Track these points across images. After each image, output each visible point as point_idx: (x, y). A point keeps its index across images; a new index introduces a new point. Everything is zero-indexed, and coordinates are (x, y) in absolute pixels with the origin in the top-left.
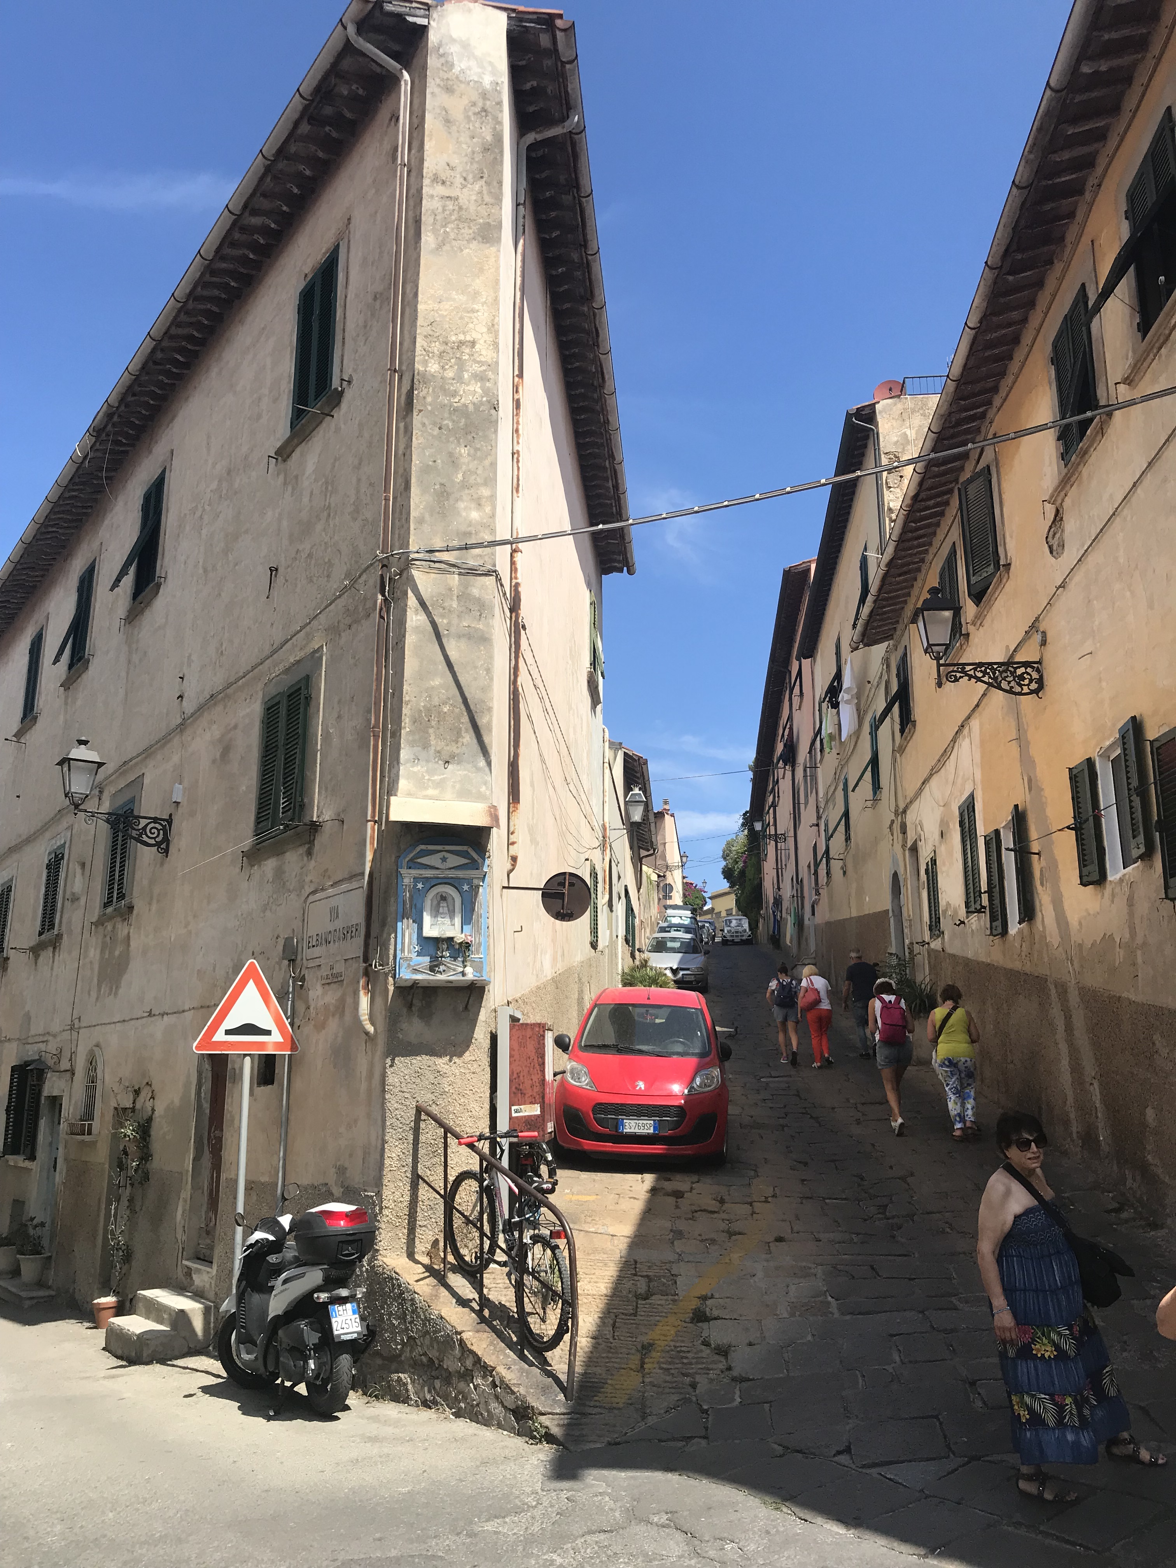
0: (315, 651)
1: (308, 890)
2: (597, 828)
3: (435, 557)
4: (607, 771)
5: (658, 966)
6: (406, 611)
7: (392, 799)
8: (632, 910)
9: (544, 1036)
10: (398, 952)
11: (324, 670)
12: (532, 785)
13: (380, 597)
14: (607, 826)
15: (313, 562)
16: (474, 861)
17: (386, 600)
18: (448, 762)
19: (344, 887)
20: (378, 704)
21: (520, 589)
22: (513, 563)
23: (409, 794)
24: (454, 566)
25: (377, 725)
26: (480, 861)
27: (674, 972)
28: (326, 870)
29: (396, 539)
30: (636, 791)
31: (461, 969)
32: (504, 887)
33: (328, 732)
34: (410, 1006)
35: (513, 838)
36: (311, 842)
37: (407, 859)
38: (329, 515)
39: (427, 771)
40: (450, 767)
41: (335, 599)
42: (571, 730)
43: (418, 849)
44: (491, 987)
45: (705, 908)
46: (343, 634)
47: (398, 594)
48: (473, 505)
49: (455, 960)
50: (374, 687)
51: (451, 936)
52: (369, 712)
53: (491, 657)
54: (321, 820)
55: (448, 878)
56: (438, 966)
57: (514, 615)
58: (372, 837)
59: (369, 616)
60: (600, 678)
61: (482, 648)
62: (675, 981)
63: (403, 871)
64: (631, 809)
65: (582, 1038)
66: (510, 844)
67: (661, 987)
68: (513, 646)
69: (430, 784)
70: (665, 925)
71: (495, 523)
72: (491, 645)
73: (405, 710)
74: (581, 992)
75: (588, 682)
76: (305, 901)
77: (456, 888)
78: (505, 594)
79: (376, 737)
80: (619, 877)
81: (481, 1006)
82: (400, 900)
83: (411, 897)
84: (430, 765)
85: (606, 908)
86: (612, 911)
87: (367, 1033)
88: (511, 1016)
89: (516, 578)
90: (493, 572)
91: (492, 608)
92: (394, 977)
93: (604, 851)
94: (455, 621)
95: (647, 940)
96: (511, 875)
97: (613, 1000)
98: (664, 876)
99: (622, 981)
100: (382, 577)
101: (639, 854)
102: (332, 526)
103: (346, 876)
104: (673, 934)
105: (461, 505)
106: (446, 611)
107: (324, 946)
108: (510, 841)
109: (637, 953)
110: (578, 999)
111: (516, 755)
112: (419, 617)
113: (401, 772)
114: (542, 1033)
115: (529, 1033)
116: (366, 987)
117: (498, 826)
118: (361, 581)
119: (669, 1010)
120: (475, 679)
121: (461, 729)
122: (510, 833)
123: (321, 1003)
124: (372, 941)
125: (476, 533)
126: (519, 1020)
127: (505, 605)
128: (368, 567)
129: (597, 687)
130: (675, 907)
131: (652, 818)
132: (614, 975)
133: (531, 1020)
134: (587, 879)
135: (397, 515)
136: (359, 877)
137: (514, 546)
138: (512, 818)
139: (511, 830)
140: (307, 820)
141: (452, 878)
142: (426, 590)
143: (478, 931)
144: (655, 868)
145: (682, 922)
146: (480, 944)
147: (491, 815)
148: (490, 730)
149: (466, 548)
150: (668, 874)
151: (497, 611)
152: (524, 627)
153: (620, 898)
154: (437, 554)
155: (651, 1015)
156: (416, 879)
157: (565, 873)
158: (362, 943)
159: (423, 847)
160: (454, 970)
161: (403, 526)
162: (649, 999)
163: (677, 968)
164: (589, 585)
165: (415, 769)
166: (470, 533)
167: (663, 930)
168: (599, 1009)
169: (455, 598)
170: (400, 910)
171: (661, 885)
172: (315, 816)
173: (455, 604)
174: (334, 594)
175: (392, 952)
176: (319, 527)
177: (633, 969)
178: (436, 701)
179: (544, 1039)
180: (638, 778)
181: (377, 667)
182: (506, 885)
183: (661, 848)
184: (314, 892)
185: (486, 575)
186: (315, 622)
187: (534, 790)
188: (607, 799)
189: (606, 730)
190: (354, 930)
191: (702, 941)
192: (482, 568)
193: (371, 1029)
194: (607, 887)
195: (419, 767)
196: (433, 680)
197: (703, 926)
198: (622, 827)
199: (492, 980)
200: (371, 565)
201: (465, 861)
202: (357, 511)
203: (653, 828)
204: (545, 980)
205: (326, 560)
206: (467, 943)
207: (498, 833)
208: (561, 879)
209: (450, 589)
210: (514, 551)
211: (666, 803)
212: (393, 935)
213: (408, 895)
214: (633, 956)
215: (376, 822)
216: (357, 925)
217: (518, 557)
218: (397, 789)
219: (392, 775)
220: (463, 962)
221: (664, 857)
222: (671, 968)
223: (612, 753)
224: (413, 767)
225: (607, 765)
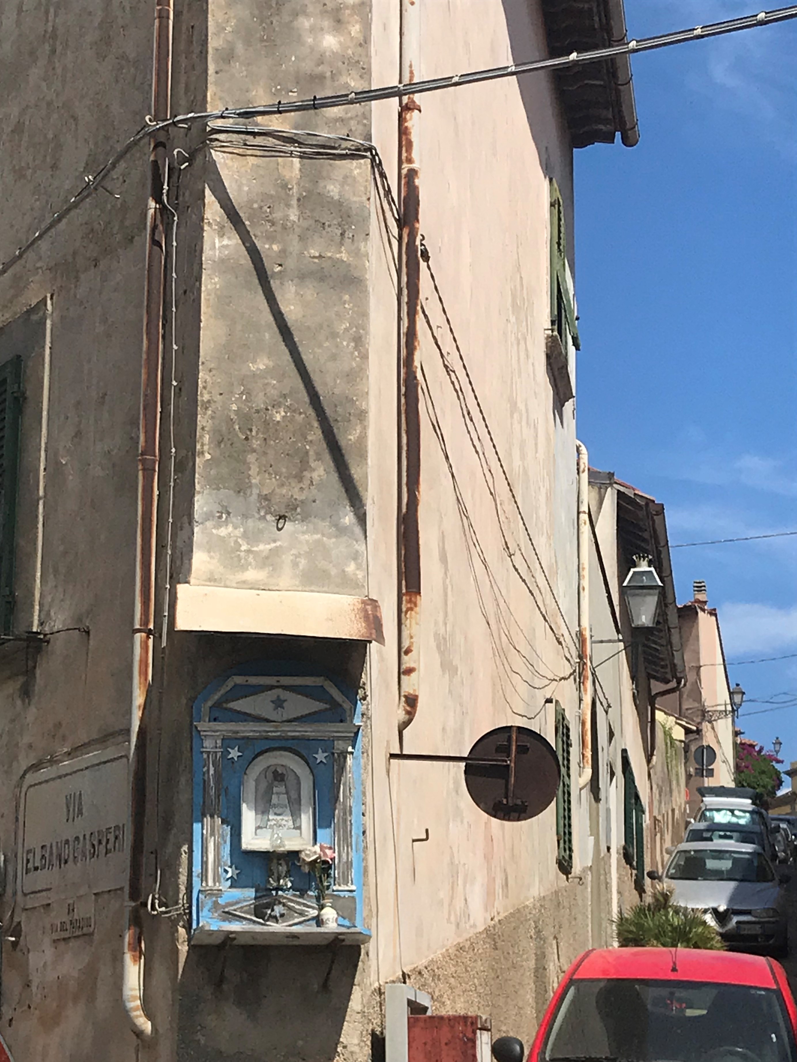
0: (31, 311)
1: (24, 764)
2: (568, 640)
3: (257, 125)
4: (586, 529)
5: (690, 906)
6: (202, 229)
7: (181, 589)
8: (637, 797)
9: (473, 1041)
10: (196, 880)
11: (48, 345)
12: (444, 559)
13: (152, 204)
14: (587, 634)
15: (25, 138)
16: (335, 705)
17: (163, 210)
18: (282, 517)
19: (92, 756)
20: (150, 408)
21: (417, 182)
22: (403, 132)
23: (212, 580)
24: (291, 140)
25: (149, 449)
26: (347, 705)
27: (721, 917)
28: (59, 725)
29: (182, 92)
30: (644, 567)
31: (314, 913)
32: (393, 756)
33: (58, 463)
34: (219, 982)
35: (408, 661)
36: (30, 673)
37: (210, 703)
38: (54, 51)
39: (245, 535)
40: (289, 526)
41: (68, 210)
42: (516, 453)
43: (230, 684)
44: (371, 945)
45: (780, 793)
46: (82, 276)
47: (186, 197)
48: (326, 23)
49: (301, 896)
50: (144, 377)
51: (296, 848)
52: (134, 423)
53: (365, 315)
54: (47, 629)
55: (287, 739)
56: (271, 906)
57: (406, 232)
58: (144, 662)
59: (131, 240)
60: (572, 349)
61: (347, 297)
62: (724, 936)
63: (201, 726)
64: (633, 602)
65: (546, 1044)
66: (404, 672)
67: (696, 946)
68: (405, 292)
69: (251, 559)
70: (702, 825)
71: (368, 56)
72: (365, 291)
73: (201, 420)
74: (541, 957)
75: (548, 357)
76: (19, 785)
77: (302, 757)
78: (388, 192)
79: (148, 472)
80: (611, 735)
81: (353, 984)
82: (198, 779)
83: (218, 776)
84: (250, 523)
85: (586, 794)
86: (597, 799)
87: (139, 1034)
88: (410, 1003)
89: (410, 161)
90: (366, 150)
91: (366, 219)
92: (188, 927)
93: (580, 684)
94: (295, 246)
95: (666, 857)
96: (405, 732)
97: (604, 972)
98: (699, 731)
99: (619, 934)
100: (155, 165)
101: (650, 690)
102: (59, 71)
103: (95, 736)
104: (719, 844)
105: (305, 23)
106: (278, 228)
107: (56, 869)
108: (404, 667)
109: (647, 881)
110: (536, 970)
111: (413, 502)
112: (226, 242)
113: (197, 537)
114: (470, 1035)
115: (445, 1034)
116: (135, 947)
117: (380, 639)
118: (114, 174)
119: (714, 992)
120: (334, 357)
121: (307, 452)
122: (402, 651)
123: (51, 976)
124: (146, 860)
125: (333, 77)
126: (425, 1009)
127: (388, 214)
128: (128, 148)
129: (565, 366)
130: (721, 791)
131: (673, 619)
132: (605, 924)
133: (447, 1010)
134: (551, 739)
135: (182, 46)
136: (120, 738)
137: (405, 99)
138: (407, 623)
139: (405, 645)
140: (20, 630)
141: (294, 738)
142: (240, 187)
143: (346, 839)
144: (680, 715)
145: (734, 820)
146: (349, 865)
147: (366, 617)
148: (363, 455)
149: (315, 107)
150: (706, 726)
151: (374, 225)
152: (425, 256)
153: (612, 774)
154: (259, 119)
155: (680, 1000)
156: (227, 742)
157: (507, 729)
158: (128, 863)
159: (239, 680)
160: (301, 914)
161: (193, 68)
162: (674, 970)
163: (726, 911)
164: (547, 169)
165: (223, 532)
166: (321, 77)
167: (697, 836)
168: (578, 990)
169: (294, 202)
170: (199, 800)
171: (693, 748)
172: (36, 622)
173: (293, 215)
174: (67, 200)
175: (183, 879)
176: (35, 73)
177: (641, 911)
178: (260, 401)
179: (474, 1047)
180: (644, 540)
181: (149, 340)
182: (398, 752)
183: (691, 677)
184: (35, 767)
185: (352, 157)
186: (30, 255)
187: (446, 570)
188: (585, 583)
189: (583, 449)
190: (111, 837)
191: (774, 856)
192: (344, 144)
193: (147, 1026)
194: (589, 753)
195: (230, 528)
196: (254, 362)
197: (778, 829)
198: (615, 636)
199: (374, 933)
200: (136, 143)
201: (316, 706)
202: (107, 40)
203: (675, 639)
204: (471, 933)
205: (50, 136)
206: (325, 862)
207: (380, 653)
208: (501, 740)
209: (285, 186)
210: (405, 109)
211: (700, 588)
212: (185, 848)
213: (212, 772)
214: (639, 887)
215: (149, 632)
216: (117, 827)
217: (413, 119)
218: (189, 570)
219: (179, 543)
220: (318, 898)
221: (697, 694)
222: (715, 911)
223: (595, 494)
224: (218, 526)
225: (584, 517)
